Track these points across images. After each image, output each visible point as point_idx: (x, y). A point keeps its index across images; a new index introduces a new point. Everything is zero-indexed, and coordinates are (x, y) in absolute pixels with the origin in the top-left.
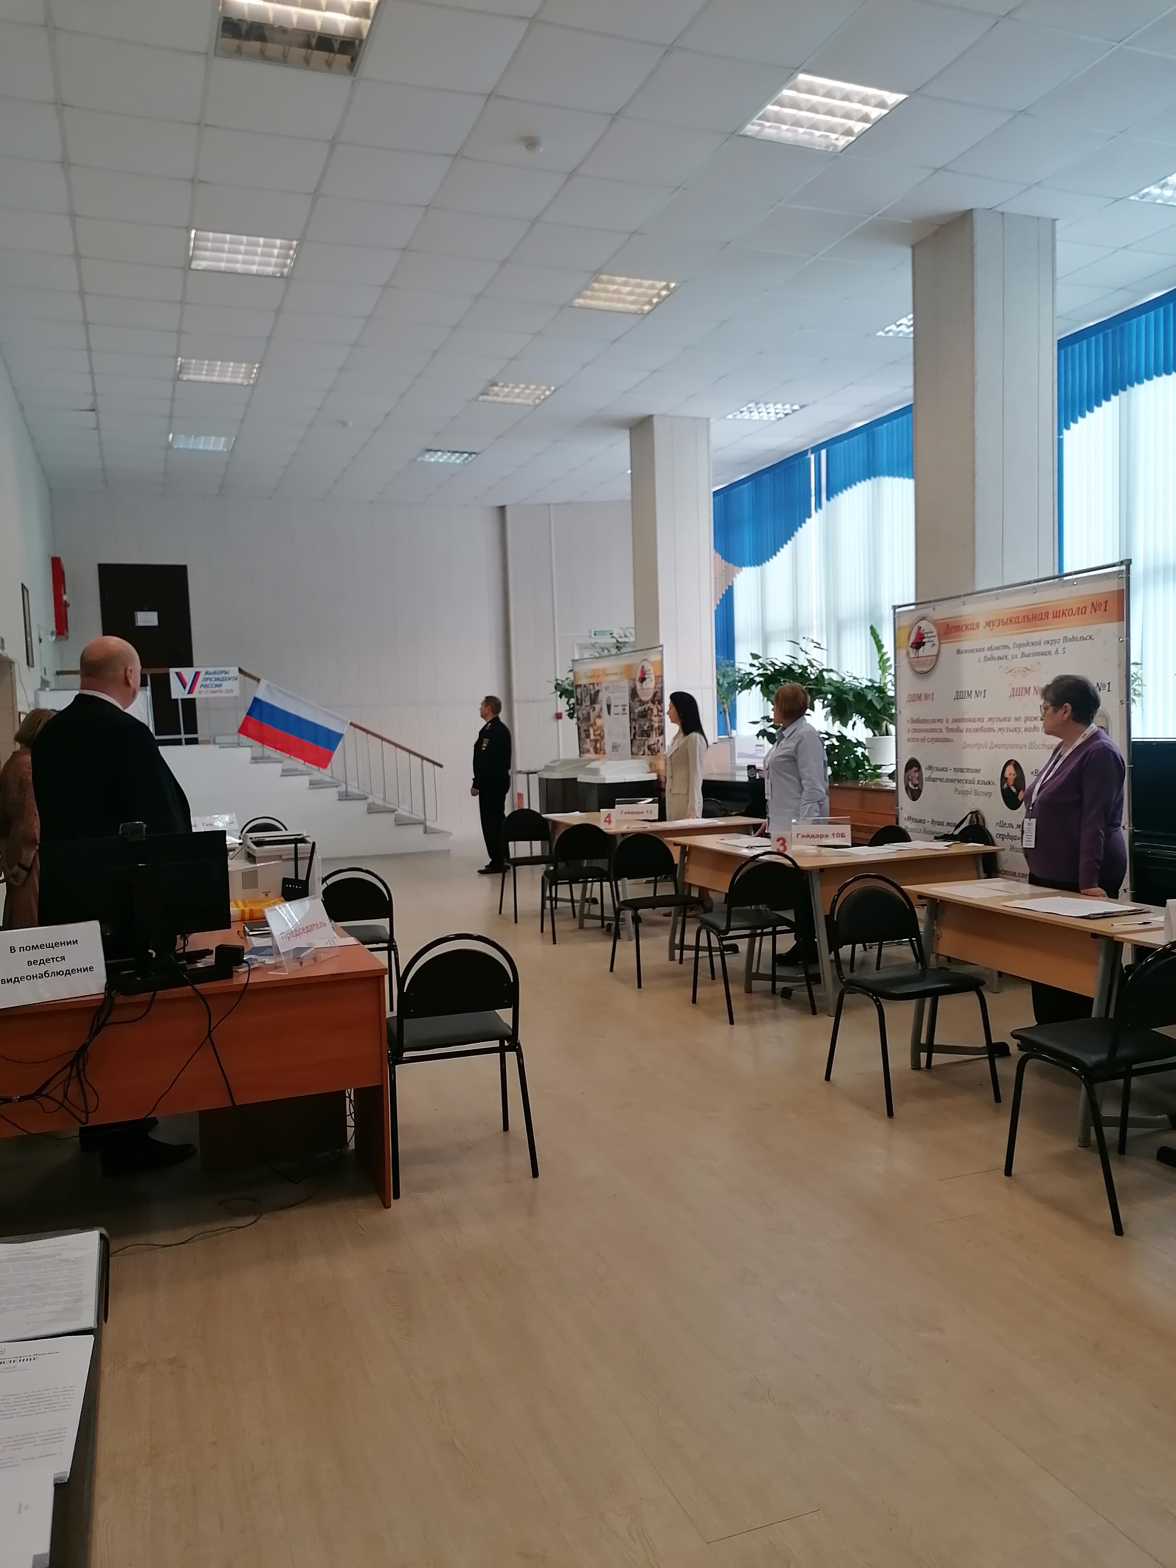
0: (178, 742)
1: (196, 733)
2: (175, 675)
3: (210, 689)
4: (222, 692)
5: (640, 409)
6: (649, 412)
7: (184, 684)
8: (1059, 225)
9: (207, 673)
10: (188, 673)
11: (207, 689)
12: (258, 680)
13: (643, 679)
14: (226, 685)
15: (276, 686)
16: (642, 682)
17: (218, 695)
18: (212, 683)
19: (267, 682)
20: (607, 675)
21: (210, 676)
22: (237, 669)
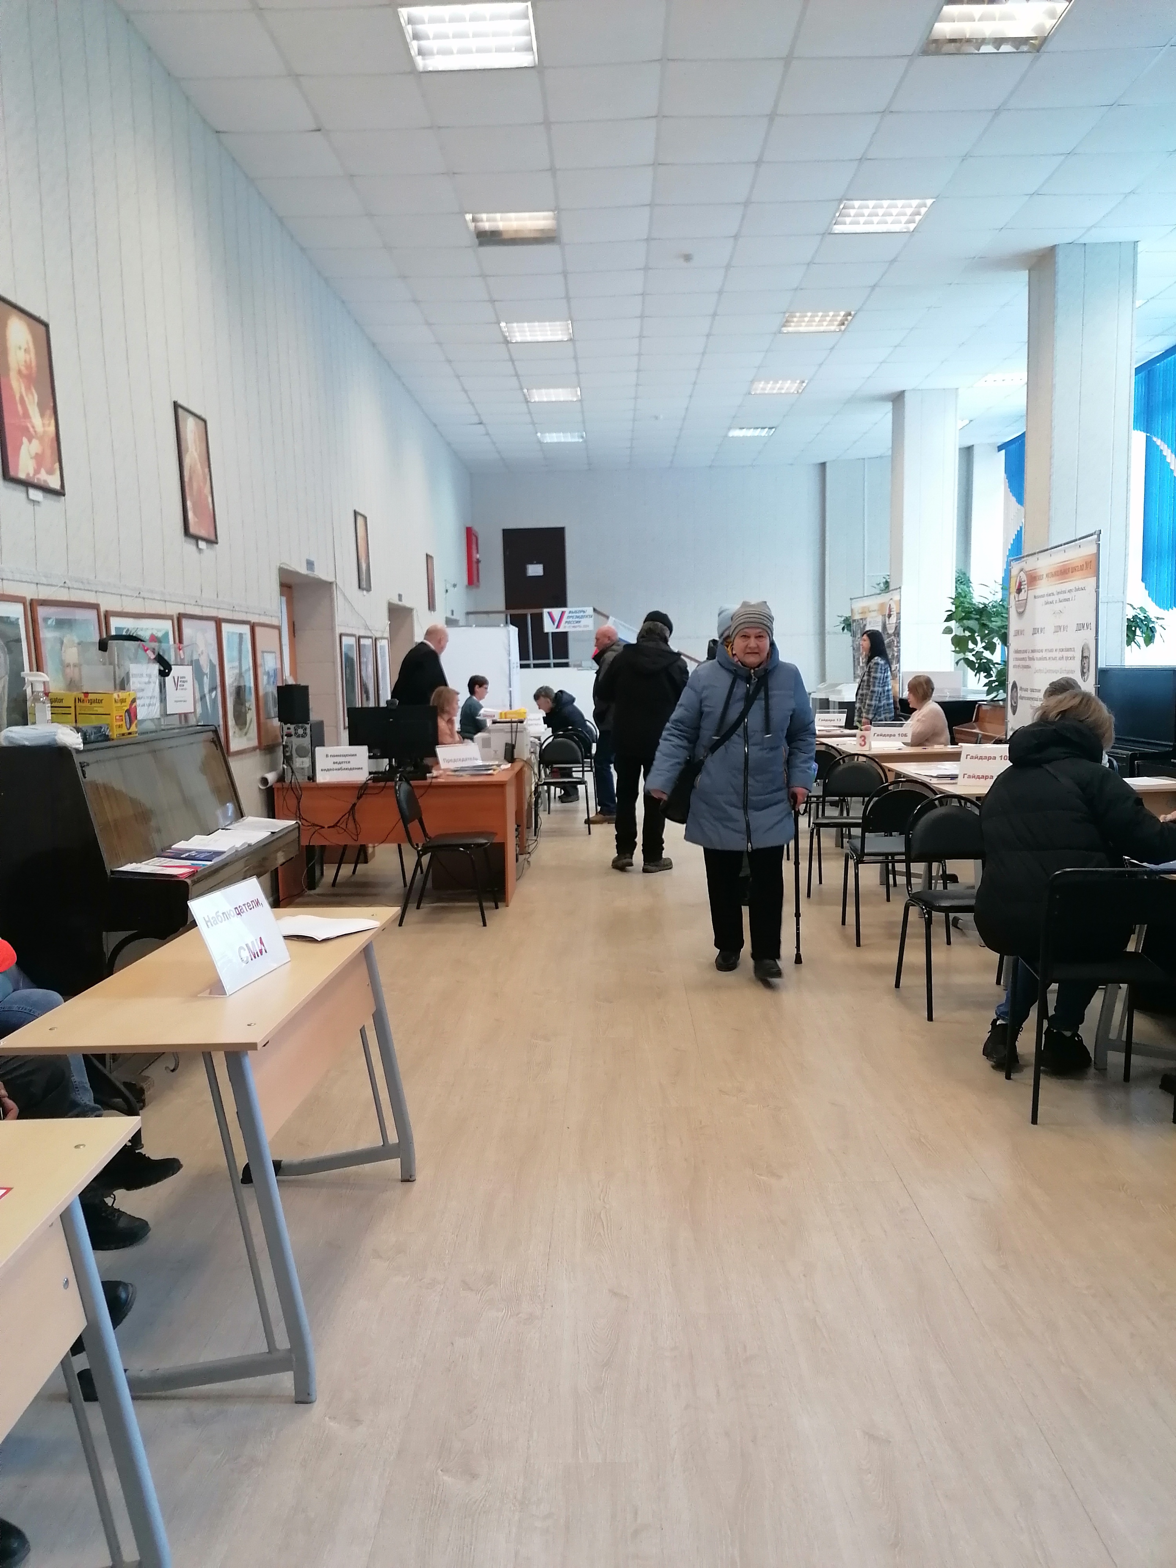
0: (547, 666)
1: (567, 657)
2: (548, 615)
3: (572, 625)
4: (580, 626)
5: (896, 387)
6: (900, 388)
7: (553, 621)
8: (1141, 247)
9: (570, 612)
10: (556, 612)
11: (570, 625)
12: (608, 617)
13: (890, 616)
14: (584, 621)
15: (622, 622)
16: (889, 618)
17: (578, 629)
18: (574, 620)
19: (614, 619)
20: (870, 612)
21: (573, 615)
22: (592, 609)
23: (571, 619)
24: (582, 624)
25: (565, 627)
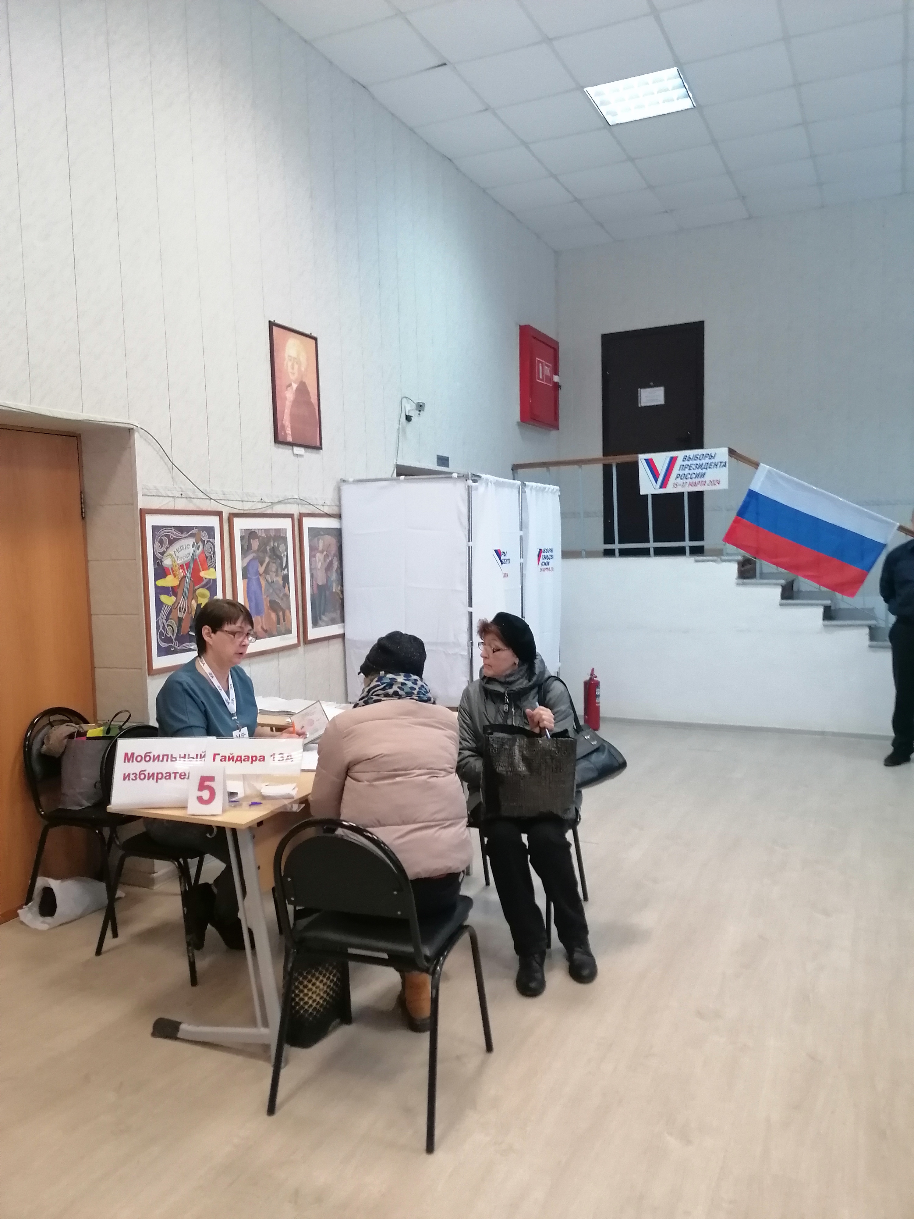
0: (644, 553)
2: (645, 463)
3: (689, 480)
4: (704, 483)
7: (655, 475)
9: (685, 458)
10: (661, 459)
11: (685, 480)
14: (711, 474)
15: (780, 472)
17: (699, 488)
18: (691, 472)
19: (767, 468)
21: (690, 462)
22: (726, 450)
23: (687, 471)
24: (707, 478)
25: (676, 485)
